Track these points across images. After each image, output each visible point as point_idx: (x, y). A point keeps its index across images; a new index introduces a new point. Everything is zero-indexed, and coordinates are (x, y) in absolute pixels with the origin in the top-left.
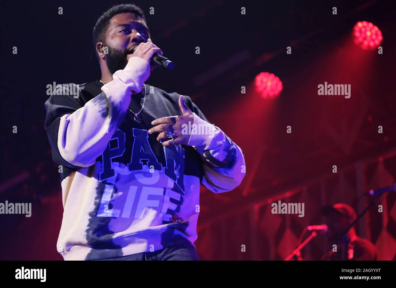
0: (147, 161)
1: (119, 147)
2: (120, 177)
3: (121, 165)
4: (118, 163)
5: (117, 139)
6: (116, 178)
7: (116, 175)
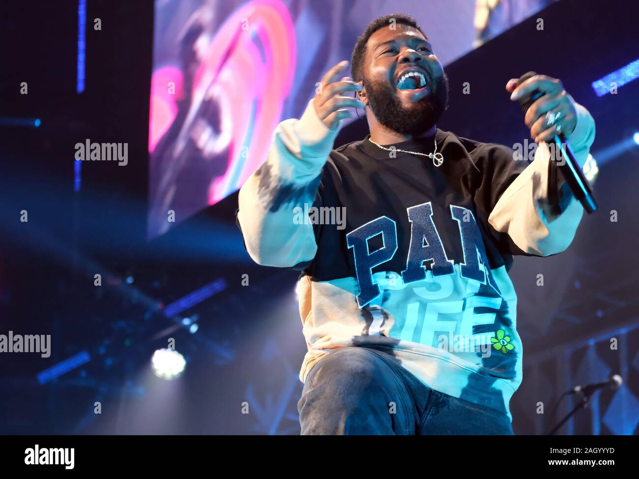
0: (432, 262)
1: (384, 247)
2: (389, 294)
3: (388, 275)
4: (384, 273)
5: (382, 233)
6: (382, 297)
7: (381, 292)
